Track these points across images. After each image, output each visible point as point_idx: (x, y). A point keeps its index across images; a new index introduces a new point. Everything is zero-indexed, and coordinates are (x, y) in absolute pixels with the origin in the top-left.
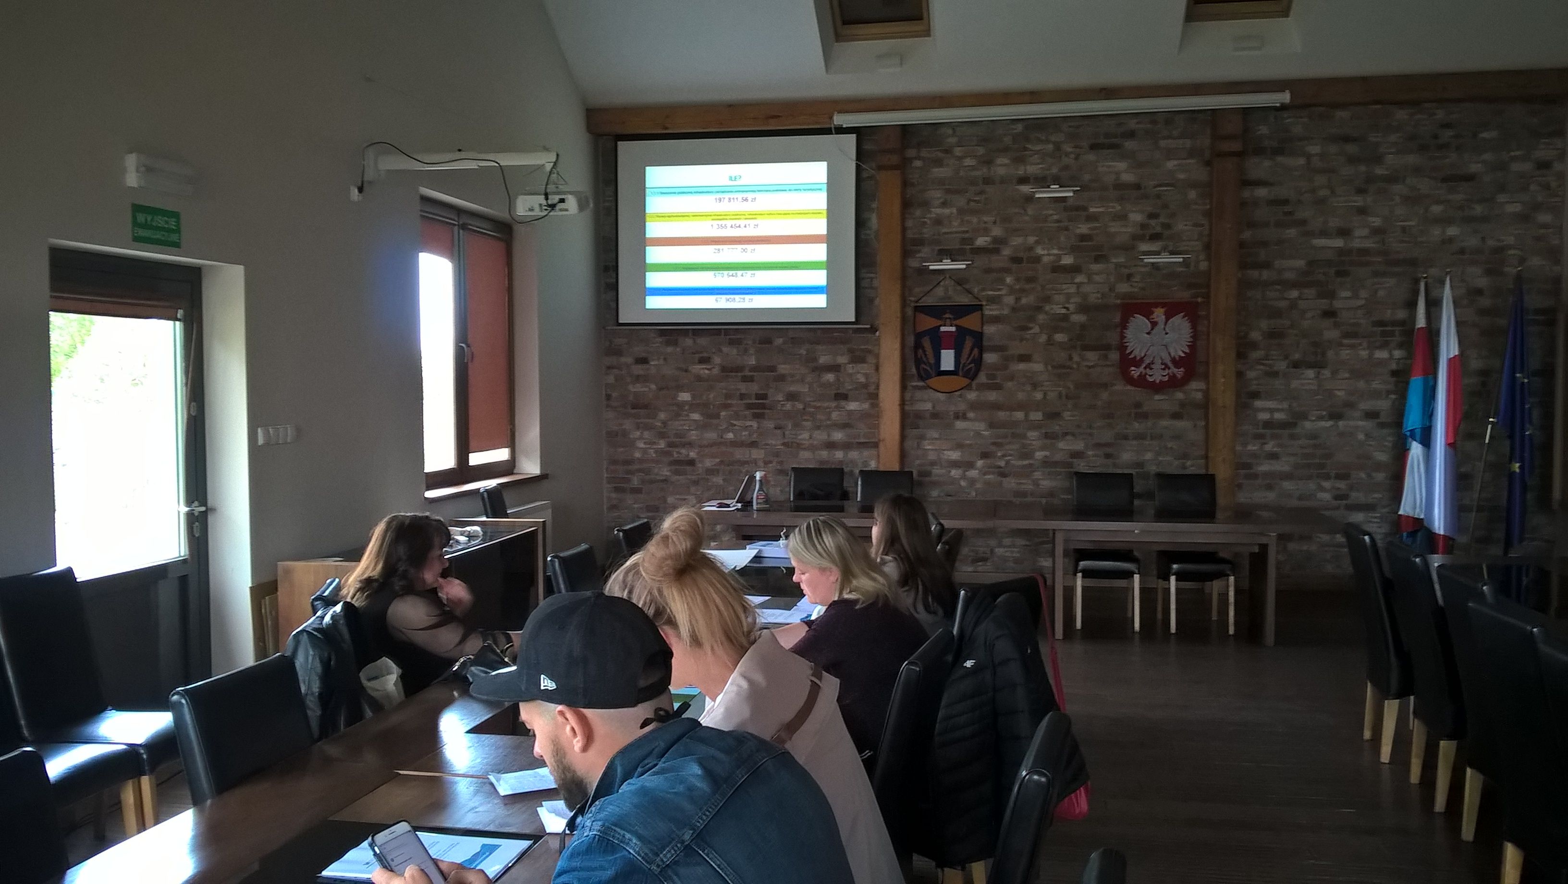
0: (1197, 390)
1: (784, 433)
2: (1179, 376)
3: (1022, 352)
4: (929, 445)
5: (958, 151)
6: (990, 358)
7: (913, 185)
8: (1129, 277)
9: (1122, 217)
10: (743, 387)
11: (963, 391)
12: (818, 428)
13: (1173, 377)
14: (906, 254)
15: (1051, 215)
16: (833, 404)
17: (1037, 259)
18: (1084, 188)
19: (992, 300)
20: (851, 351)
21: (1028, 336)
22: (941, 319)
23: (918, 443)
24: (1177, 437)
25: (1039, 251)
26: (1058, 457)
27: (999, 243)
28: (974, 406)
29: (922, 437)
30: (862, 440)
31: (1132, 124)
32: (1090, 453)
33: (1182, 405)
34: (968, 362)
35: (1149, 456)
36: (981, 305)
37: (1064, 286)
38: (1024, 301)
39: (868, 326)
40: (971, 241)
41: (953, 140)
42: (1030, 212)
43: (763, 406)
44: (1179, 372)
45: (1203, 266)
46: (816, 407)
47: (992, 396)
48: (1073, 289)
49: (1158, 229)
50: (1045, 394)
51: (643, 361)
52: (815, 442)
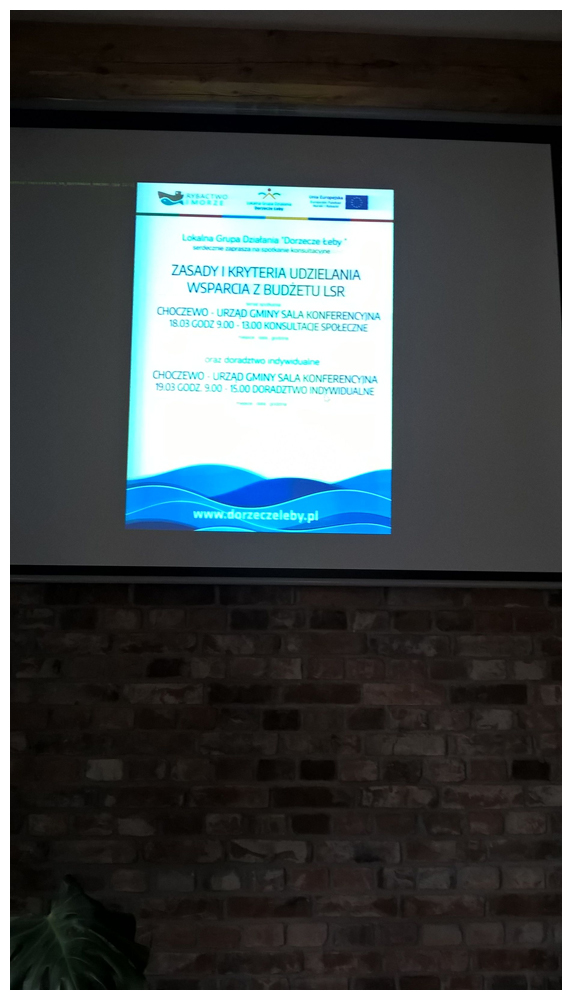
10: (268, 744)
16: (512, 791)
43: (323, 798)
52: (468, 900)
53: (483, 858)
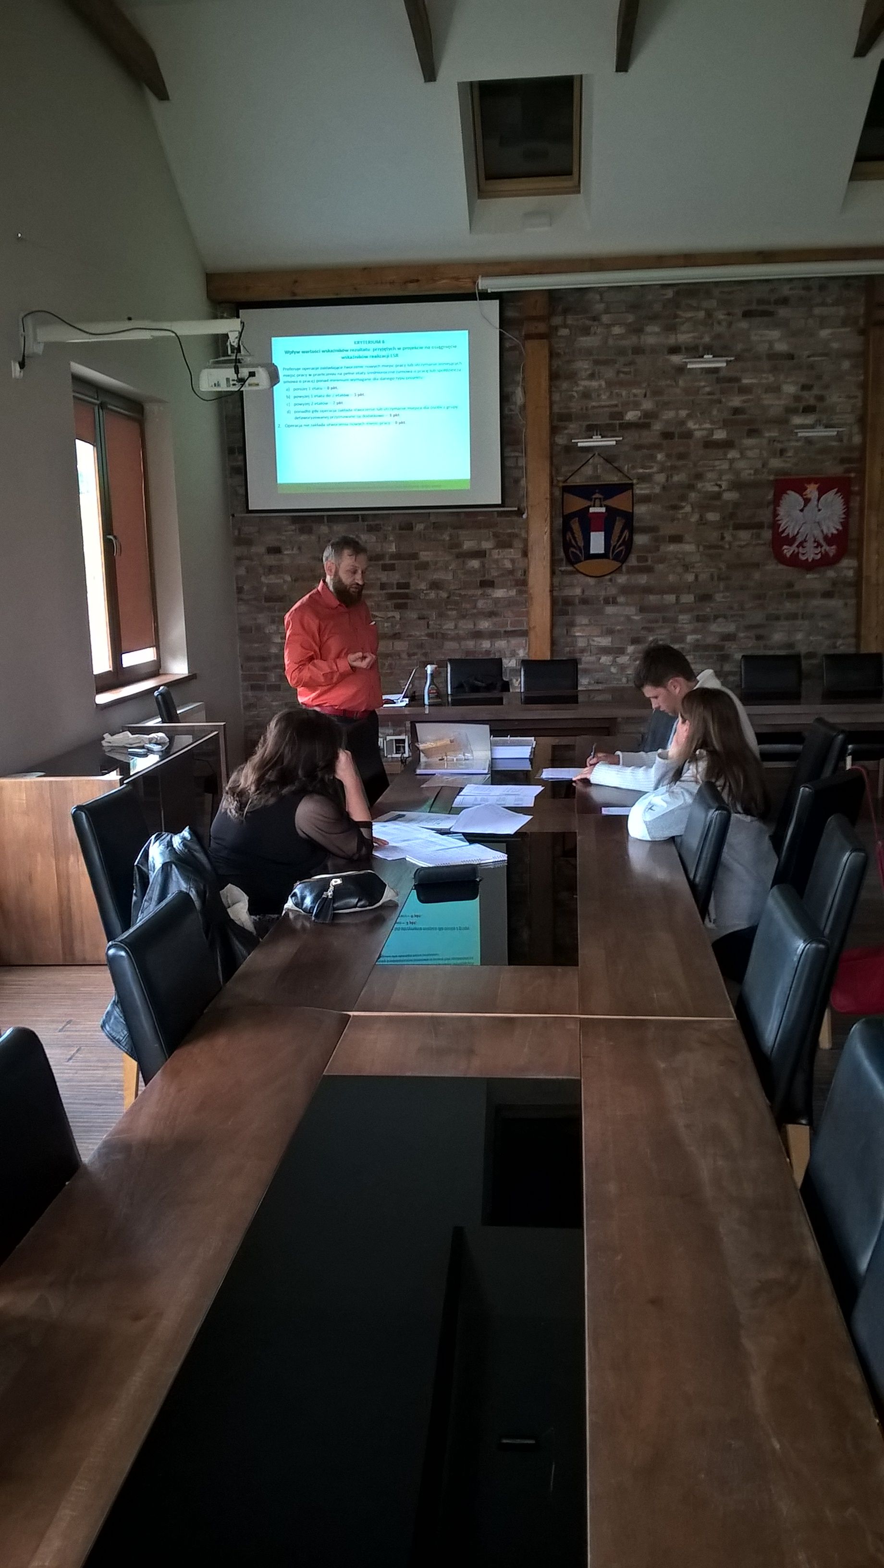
0: (850, 568)
1: (428, 623)
2: (831, 554)
3: (673, 532)
4: (579, 631)
5: (605, 319)
6: (640, 539)
7: (558, 355)
8: (782, 452)
9: (776, 389)
10: (384, 577)
11: (612, 575)
12: (464, 617)
13: (825, 555)
14: (554, 430)
15: (704, 386)
16: (479, 592)
17: (689, 435)
18: (738, 358)
19: (643, 478)
20: (496, 535)
21: (680, 516)
22: (591, 500)
23: (567, 630)
24: (828, 616)
25: (691, 425)
26: (710, 640)
27: (651, 417)
28: (625, 590)
29: (572, 624)
30: (509, 628)
31: (786, 291)
32: (742, 635)
33: (834, 583)
34: (618, 545)
35: (799, 636)
36: (632, 485)
37: (717, 463)
38: (676, 478)
39: (516, 509)
40: (621, 415)
41: (600, 307)
42: (681, 383)
43: (406, 596)
44: (832, 550)
45: (857, 440)
46: (460, 595)
47: (643, 579)
48: (725, 466)
49: (812, 402)
50: (696, 577)
51: (275, 550)
52: (461, 632)
53: (467, 617)
